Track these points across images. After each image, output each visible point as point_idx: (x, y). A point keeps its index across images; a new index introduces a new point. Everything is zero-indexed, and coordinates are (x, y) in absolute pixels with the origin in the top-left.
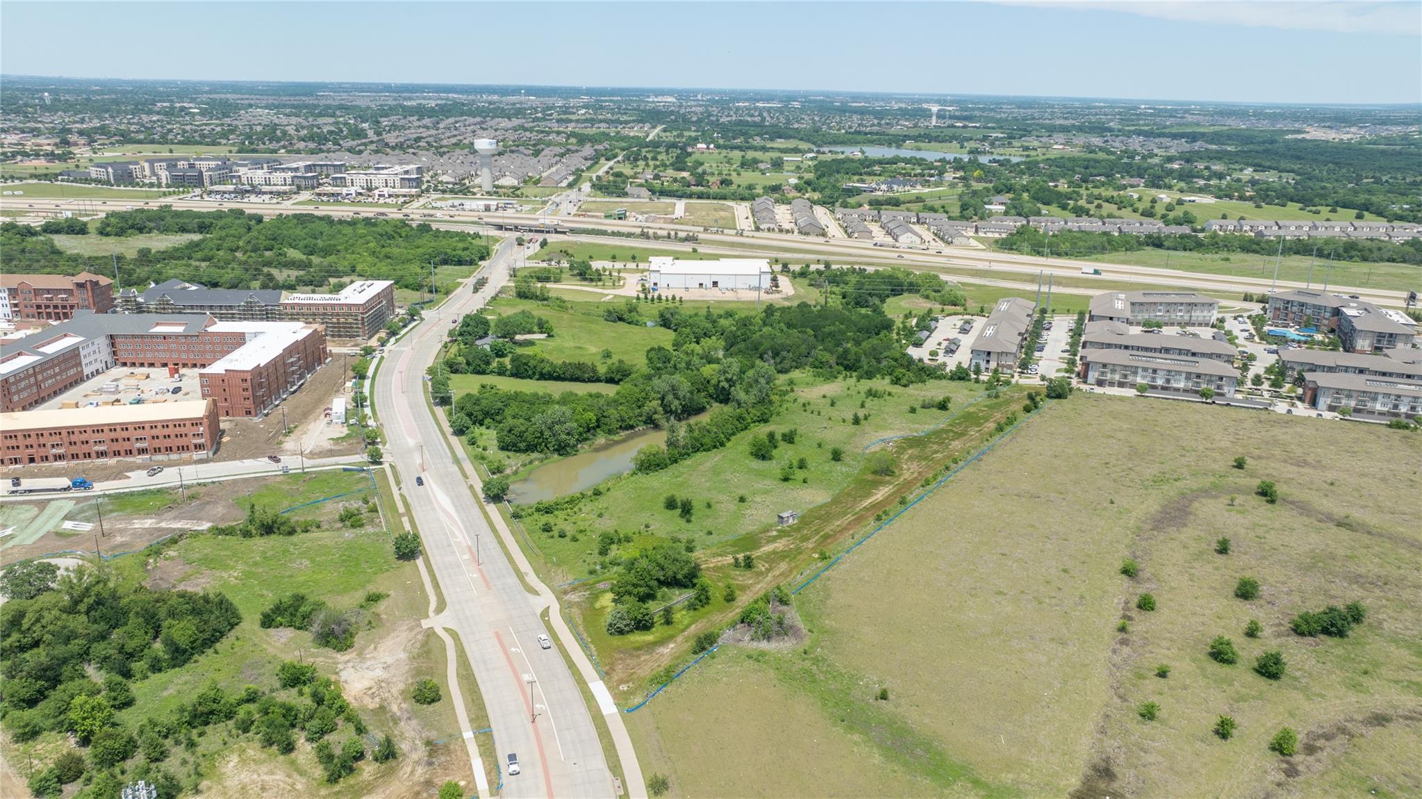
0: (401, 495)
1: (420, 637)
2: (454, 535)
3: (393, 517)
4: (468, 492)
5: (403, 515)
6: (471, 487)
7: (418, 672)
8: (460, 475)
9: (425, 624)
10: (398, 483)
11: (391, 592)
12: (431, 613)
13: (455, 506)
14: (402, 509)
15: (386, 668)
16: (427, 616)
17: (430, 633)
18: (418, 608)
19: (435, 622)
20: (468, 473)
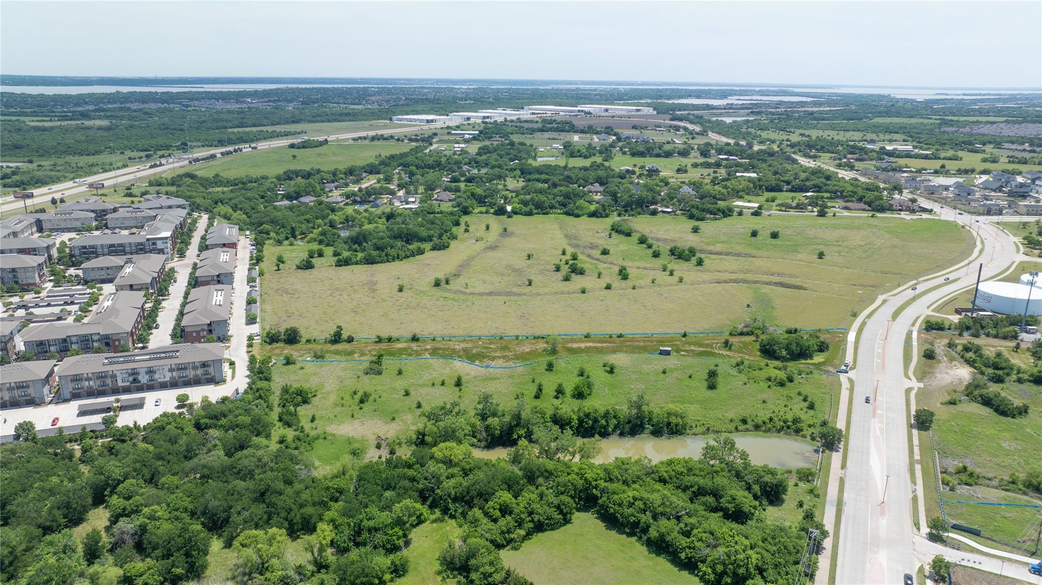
0: (915, 484)
1: (926, 380)
2: (881, 430)
3: (927, 463)
4: (849, 463)
5: (918, 462)
6: (843, 466)
7: (931, 367)
8: (847, 486)
9: (921, 385)
10: (915, 499)
11: (939, 405)
12: (916, 389)
13: (868, 454)
14: (918, 467)
15: (947, 373)
16: (919, 388)
17: (920, 380)
18: (922, 394)
19: (915, 384)
20: (837, 484)
